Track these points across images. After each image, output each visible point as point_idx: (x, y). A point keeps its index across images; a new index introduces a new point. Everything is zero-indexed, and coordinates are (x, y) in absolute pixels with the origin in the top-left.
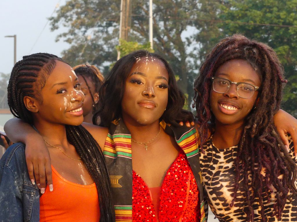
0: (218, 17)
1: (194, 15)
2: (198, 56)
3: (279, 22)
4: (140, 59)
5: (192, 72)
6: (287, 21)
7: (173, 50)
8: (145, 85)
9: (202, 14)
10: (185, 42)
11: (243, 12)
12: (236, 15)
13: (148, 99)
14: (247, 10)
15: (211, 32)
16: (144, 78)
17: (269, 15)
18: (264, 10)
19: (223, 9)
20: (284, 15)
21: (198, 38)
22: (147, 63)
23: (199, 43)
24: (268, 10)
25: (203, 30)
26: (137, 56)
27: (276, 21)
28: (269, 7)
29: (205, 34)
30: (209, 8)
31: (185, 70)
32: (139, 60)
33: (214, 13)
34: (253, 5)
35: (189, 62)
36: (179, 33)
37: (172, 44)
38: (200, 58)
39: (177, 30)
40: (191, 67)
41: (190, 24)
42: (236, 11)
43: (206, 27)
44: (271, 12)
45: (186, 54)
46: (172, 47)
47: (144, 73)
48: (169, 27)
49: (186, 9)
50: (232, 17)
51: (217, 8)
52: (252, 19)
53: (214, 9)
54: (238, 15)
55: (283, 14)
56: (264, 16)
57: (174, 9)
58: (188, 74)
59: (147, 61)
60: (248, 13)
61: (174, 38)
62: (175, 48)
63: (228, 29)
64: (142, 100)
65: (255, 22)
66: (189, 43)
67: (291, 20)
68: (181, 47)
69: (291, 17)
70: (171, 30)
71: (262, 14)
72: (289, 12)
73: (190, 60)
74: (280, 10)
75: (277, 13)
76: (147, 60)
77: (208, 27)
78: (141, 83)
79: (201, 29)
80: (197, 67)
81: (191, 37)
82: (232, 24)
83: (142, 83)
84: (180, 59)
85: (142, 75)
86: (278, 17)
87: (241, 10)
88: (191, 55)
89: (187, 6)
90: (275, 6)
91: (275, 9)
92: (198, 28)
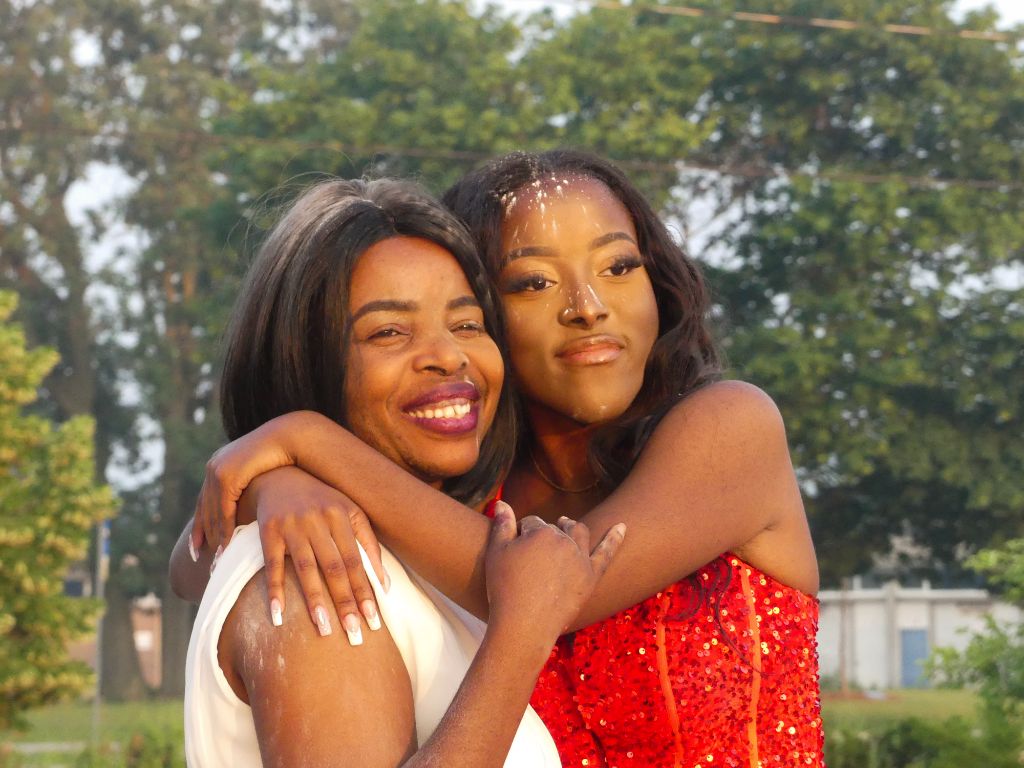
0: (207, 127)
1: (116, 121)
2: (132, 280)
3: (441, 144)
4: (514, 199)
5: (110, 344)
6: (471, 141)
7: (35, 254)
8: (561, 286)
9: (148, 116)
10: (79, 229)
11: (301, 107)
12: (275, 117)
13: (587, 333)
14: (316, 99)
15: (183, 188)
16: (548, 262)
17: (401, 118)
18: (381, 97)
19: (224, 98)
20: (460, 116)
21: (135, 211)
22: (543, 206)
23: (136, 228)
24: (396, 99)
25: (153, 180)
26: (501, 186)
27: (426, 139)
28: (403, 89)
29: (157, 193)
30: (171, 94)
31: (86, 333)
32: (511, 201)
33: (194, 112)
34: (342, 81)
35: (100, 301)
36: (57, 193)
37: (30, 234)
38: (143, 287)
39: (52, 179)
40: (106, 324)
41: (102, 155)
42: (277, 104)
43: (161, 170)
44: (408, 107)
45: (85, 273)
46: (33, 247)
47: (543, 244)
48: (18, 171)
49: (83, 97)
50: (261, 124)
51: (203, 93)
52: (336, 135)
53: (191, 100)
54: (284, 119)
55: (453, 115)
56: (383, 122)
57: (39, 101)
58: (93, 347)
59: (543, 199)
60: (323, 112)
61: (41, 211)
62: (42, 248)
63: (247, 172)
64: (566, 343)
65: (348, 143)
66: (99, 231)
67: (486, 135)
68: (65, 244)
69: (487, 125)
70: (28, 178)
71: (374, 115)
72: (477, 105)
73: (102, 297)
74: (442, 99)
75: (433, 111)
76: (540, 195)
77: (169, 170)
78: (548, 284)
79: (143, 175)
80: (129, 323)
81: (106, 207)
82: (260, 152)
83: (550, 281)
84: (63, 293)
85: (541, 255)
86: (437, 126)
87: (296, 99)
88: (107, 277)
89: (88, 88)
90: (422, 84)
91: (424, 95)
92: (132, 173)
